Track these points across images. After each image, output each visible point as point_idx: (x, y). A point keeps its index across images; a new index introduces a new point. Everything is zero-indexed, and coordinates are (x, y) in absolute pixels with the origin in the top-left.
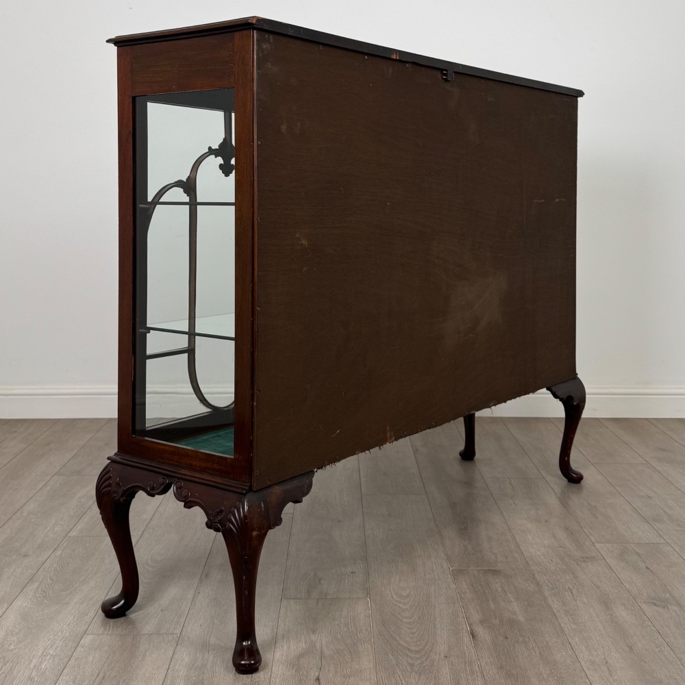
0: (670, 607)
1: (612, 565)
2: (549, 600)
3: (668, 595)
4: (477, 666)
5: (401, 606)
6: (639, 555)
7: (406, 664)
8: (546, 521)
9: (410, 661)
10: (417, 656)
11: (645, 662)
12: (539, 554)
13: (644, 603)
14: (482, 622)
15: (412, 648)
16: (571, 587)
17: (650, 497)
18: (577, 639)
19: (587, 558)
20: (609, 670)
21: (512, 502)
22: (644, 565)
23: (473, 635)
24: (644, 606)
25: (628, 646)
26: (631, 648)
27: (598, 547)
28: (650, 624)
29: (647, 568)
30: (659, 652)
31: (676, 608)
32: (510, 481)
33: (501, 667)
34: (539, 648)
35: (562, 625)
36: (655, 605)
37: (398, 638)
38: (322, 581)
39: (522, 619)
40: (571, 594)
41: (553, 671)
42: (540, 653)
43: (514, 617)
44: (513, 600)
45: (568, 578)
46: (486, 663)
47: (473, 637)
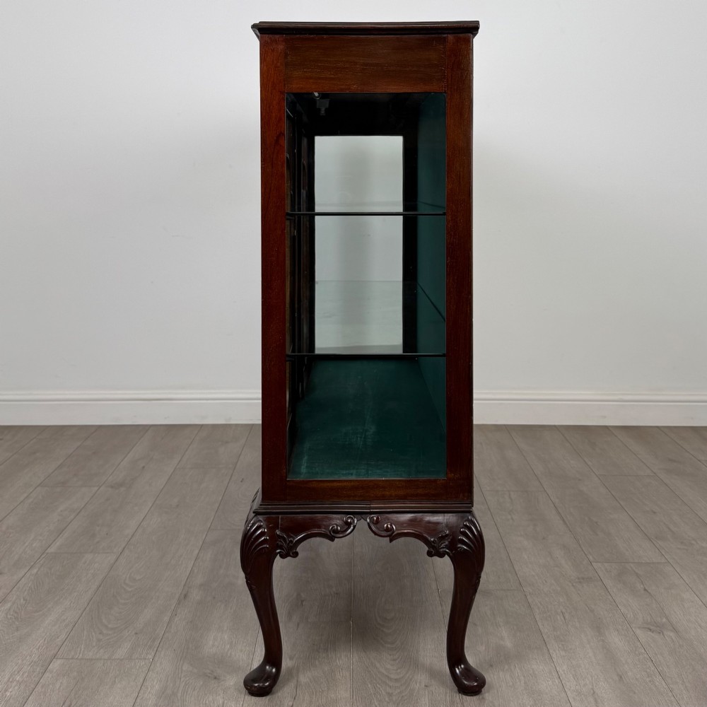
0: (665, 633)
1: (608, 587)
2: (540, 624)
3: (664, 620)
5: (384, 630)
6: (638, 576)
7: (384, 693)
8: (544, 538)
9: (389, 690)
10: (397, 685)
11: (635, 693)
12: (534, 574)
13: (639, 628)
15: (392, 676)
16: (564, 610)
17: (655, 513)
18: (565, 667)
19: (583, 579)
20: (596, 701)
21: (509, 517)
22: (642, 586)
24: (638, 632)
25: (618, 675)
26: (621, 677)
27: (596, 567)
28: (643, 651)
29: (645, 590)
30: (650, 681)
31: (672, 634)
32: (510, 494)
34: (524, 677)
35: (551, 652)
36: (650, 630)
37: (378, 666)
38: (304, 603)
39: (509, 645)
40: (563, 618)
41: (537, 702)
42: (525, 683)
43: (502, 642)
44: (501, 624)
45: (561, 600)
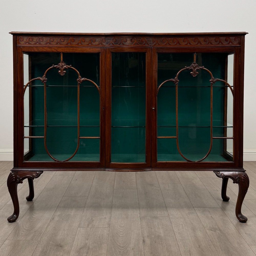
0: (217, 231)
1: (199, 216)
2: (174, 228)
3: (217, 227)
4: (143, 252)
5: (120, 230)
6: (209, 212)
7: (118, 251)
8: (178, 199)
9: (120, 250)
10: (123, 249)
11: (204, 251)
12: (173, 211)
13: (208, 229)
14: (148, 236)
15: (121, 246)
16: (182, 224)
17: (218, 190)
18: (181, 243)
19: (191, 213)
20: (190, 254)
21: (167, 192)
22: (210, 216)
23: (144, 241)
24: (207, 231)
25: (199, 245)
26: (200, 246)
27: (195, 209)
28: (208, 237)
29: (211, 217)
30: (209, 247)
31: (219, 232)
32: (168, 184)
33: (152, 253)
34: (166, 246)
35: (177, 237)
36: (212, 230)
37: (117, 242)
38: (94, 221)
39: (162, 235)
40: (182, 226)
41: (170, 254)
42: (167, 248)
43: (160, 234)
44: (161, 228)
45: (182, 220)
46: (147, 252)
47: (144, 242)
